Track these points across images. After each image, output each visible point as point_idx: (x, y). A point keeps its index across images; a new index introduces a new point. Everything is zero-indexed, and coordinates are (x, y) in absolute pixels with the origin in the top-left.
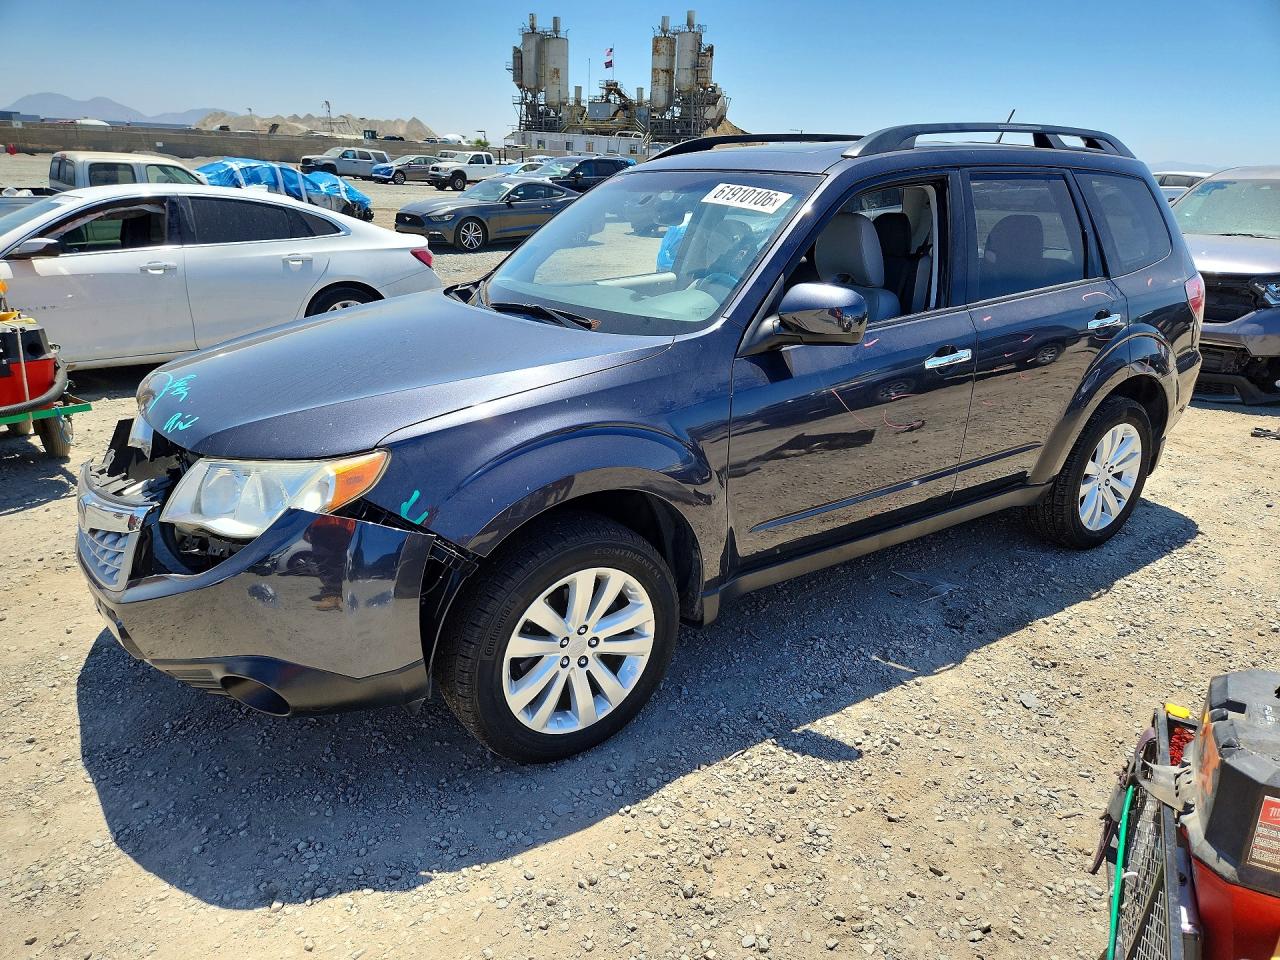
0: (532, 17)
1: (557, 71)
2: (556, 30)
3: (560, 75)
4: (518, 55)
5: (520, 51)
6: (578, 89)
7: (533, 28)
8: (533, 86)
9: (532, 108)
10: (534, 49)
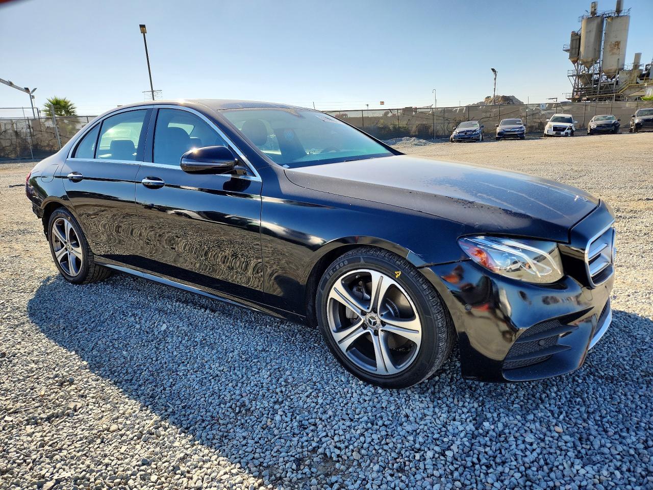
0: (594, 5)
1: (617, 44)
2: (618, 11)
3: (621, 46)
4: (576, 37)
5: (577, 34)
6: (638, 56)
7: (593, 13)
8: (590, 60)
9: (586, 78)
10: (595, 30)
